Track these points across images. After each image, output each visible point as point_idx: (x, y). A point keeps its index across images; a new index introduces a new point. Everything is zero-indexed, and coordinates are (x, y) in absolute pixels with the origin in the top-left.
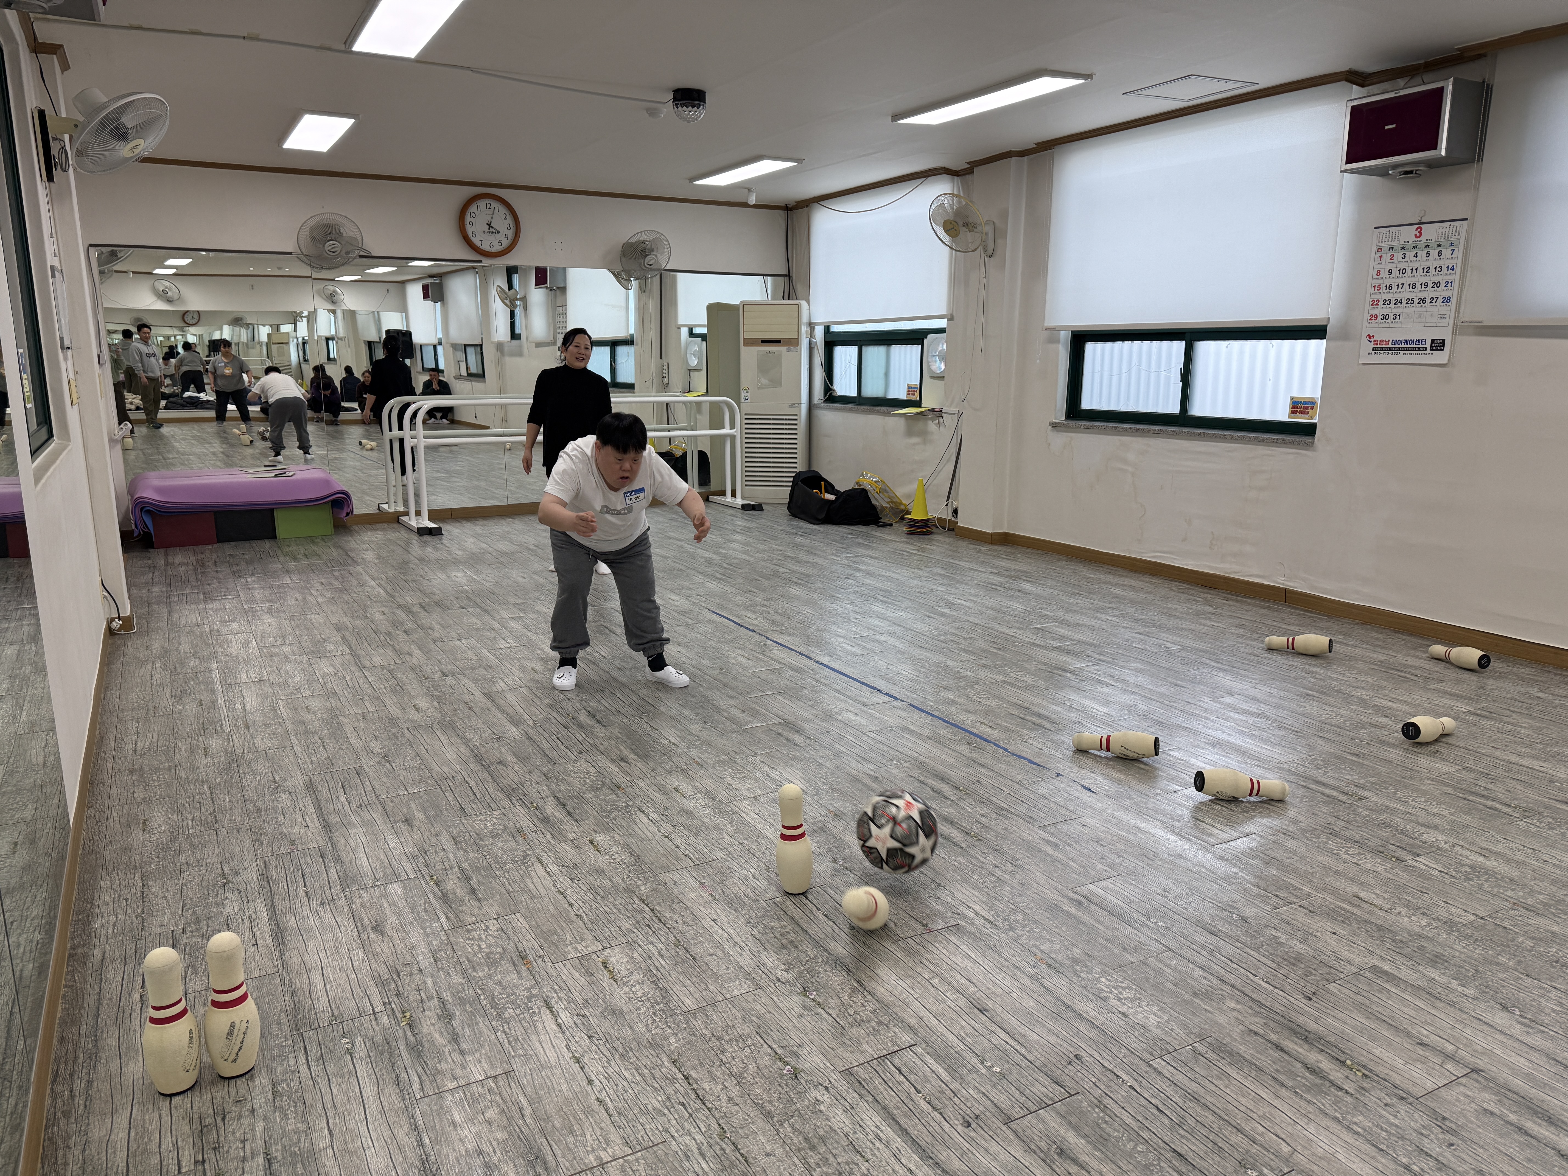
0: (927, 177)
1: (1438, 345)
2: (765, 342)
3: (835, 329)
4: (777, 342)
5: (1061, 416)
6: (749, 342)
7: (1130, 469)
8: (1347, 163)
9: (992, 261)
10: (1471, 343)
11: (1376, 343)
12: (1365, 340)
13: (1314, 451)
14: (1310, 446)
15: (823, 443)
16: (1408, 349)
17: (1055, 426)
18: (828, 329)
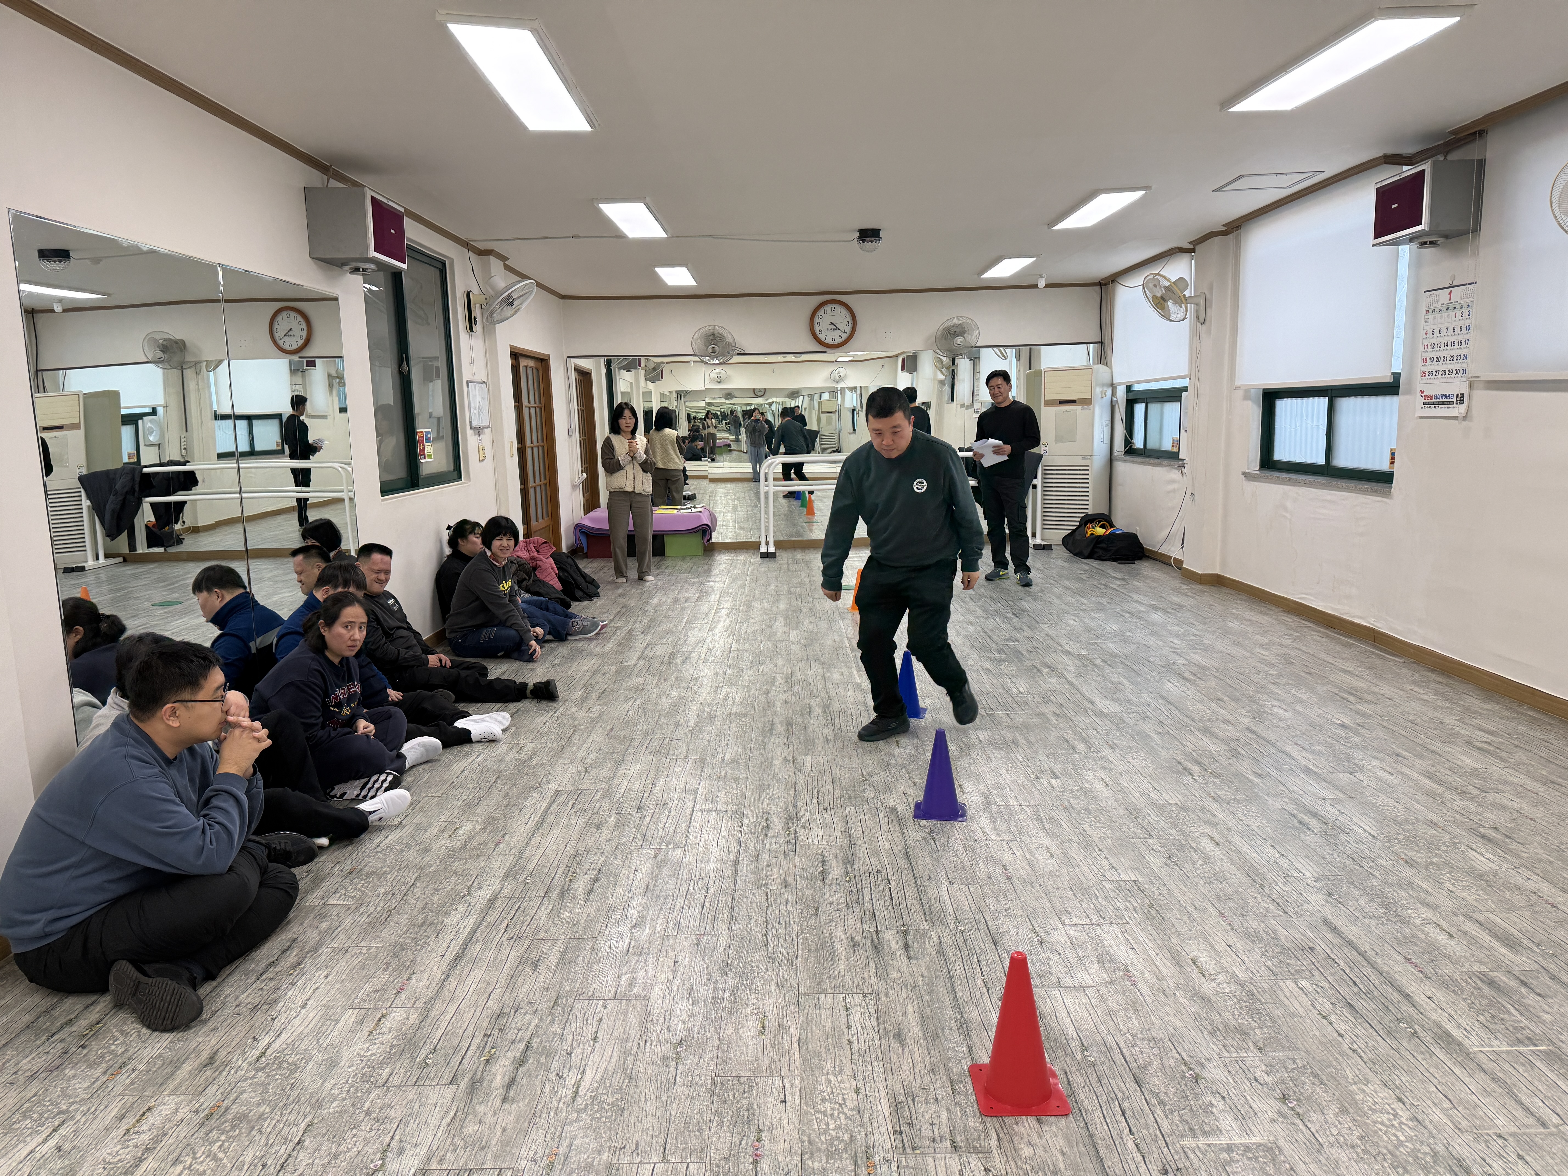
0: (1171, 255)
1: (1461, 399)
2: (1062, 402)
3: (1136, 388)
4: (1073, 402)
5: (1255, 467)
6: (1048, 403)
7: (1288, 515)
8: (1375, 238)
9: (1204, 327)
10: (1481, 396)
11: (1426, 397)
12: (1419, 394)
13: (1391, 499)
14: (1388, 494)
15: (1120, 493)
16: (1443, 403)
17: (1246, 475)
18: (1129, 388)
